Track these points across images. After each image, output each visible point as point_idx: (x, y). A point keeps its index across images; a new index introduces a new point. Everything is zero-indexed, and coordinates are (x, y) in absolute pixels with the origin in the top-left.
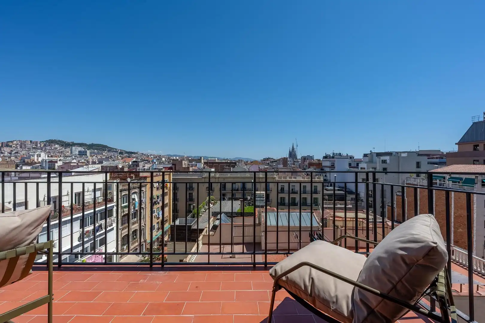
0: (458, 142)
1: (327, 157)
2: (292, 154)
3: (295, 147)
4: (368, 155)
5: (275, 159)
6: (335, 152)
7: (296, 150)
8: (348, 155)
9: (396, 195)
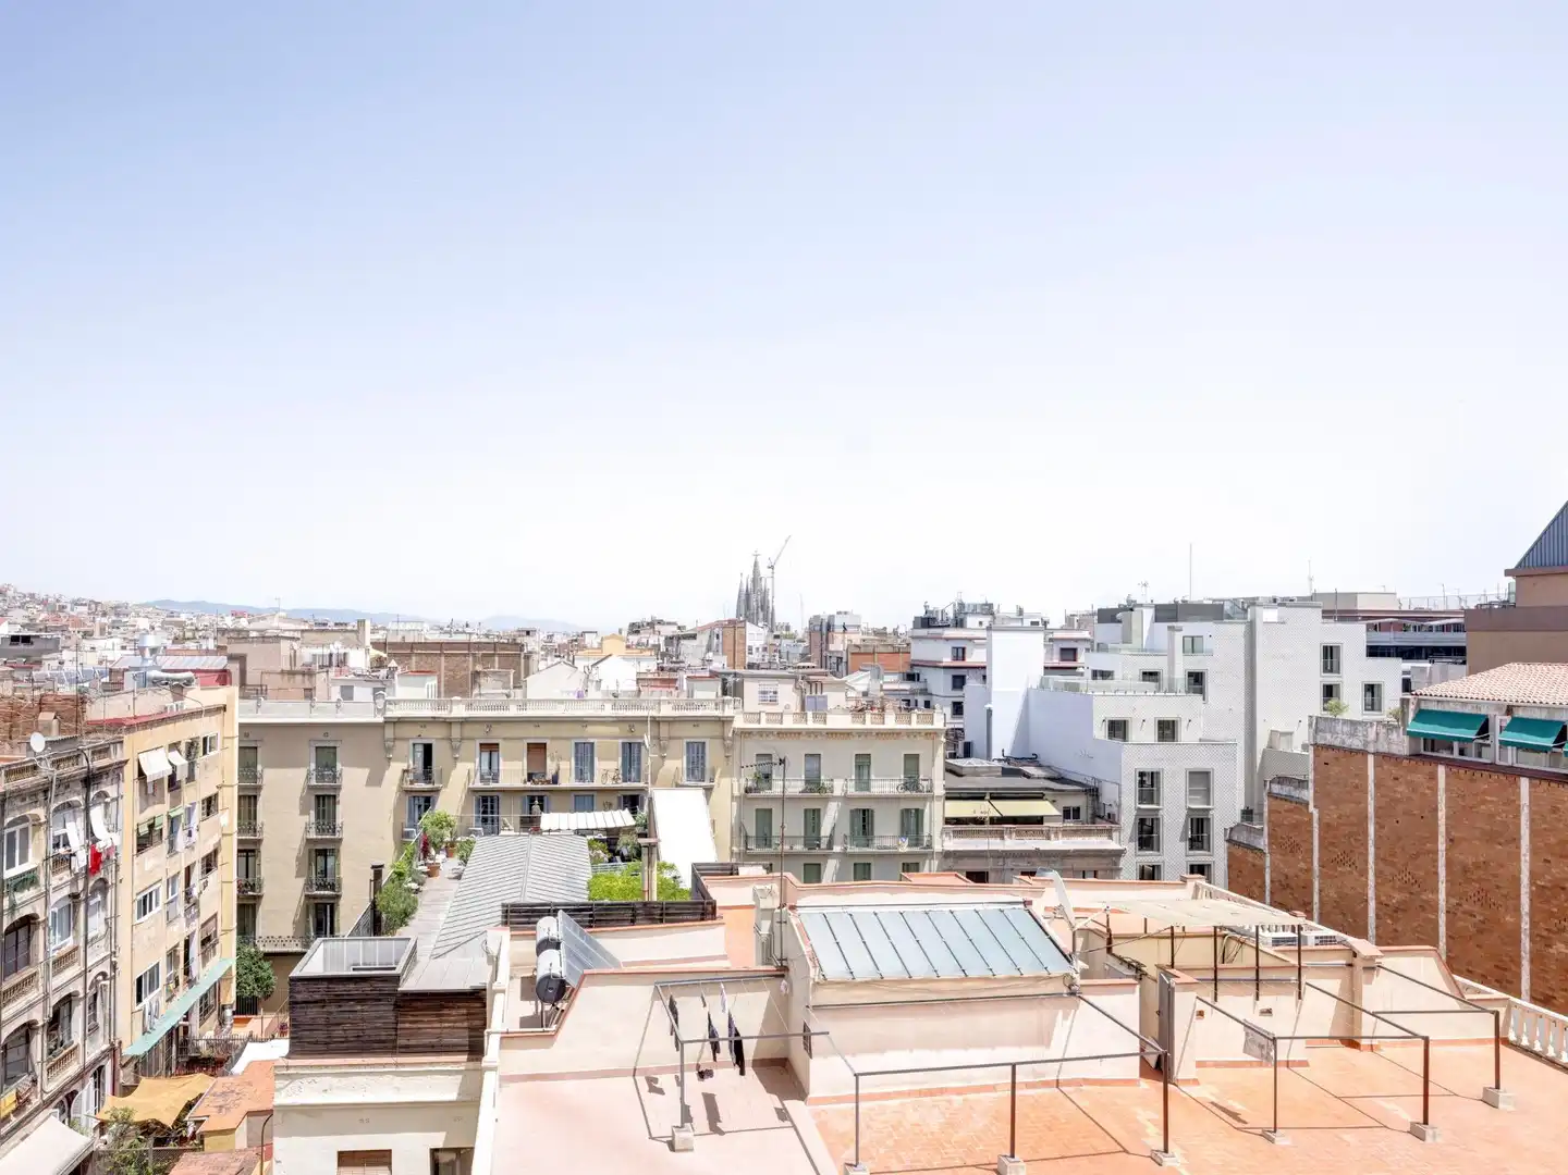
0: (1519, 565)
1: (934, 619)
2: (754, 604)
3: (764, 572)
4: (1119, 615)
5: (684, 627)
6: (966, 601)
7: (769, 586)
8: (1025, 611)
9: (1270, 794)
